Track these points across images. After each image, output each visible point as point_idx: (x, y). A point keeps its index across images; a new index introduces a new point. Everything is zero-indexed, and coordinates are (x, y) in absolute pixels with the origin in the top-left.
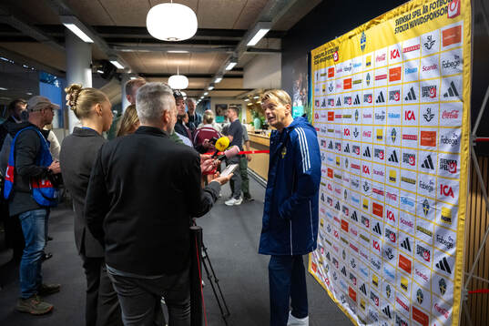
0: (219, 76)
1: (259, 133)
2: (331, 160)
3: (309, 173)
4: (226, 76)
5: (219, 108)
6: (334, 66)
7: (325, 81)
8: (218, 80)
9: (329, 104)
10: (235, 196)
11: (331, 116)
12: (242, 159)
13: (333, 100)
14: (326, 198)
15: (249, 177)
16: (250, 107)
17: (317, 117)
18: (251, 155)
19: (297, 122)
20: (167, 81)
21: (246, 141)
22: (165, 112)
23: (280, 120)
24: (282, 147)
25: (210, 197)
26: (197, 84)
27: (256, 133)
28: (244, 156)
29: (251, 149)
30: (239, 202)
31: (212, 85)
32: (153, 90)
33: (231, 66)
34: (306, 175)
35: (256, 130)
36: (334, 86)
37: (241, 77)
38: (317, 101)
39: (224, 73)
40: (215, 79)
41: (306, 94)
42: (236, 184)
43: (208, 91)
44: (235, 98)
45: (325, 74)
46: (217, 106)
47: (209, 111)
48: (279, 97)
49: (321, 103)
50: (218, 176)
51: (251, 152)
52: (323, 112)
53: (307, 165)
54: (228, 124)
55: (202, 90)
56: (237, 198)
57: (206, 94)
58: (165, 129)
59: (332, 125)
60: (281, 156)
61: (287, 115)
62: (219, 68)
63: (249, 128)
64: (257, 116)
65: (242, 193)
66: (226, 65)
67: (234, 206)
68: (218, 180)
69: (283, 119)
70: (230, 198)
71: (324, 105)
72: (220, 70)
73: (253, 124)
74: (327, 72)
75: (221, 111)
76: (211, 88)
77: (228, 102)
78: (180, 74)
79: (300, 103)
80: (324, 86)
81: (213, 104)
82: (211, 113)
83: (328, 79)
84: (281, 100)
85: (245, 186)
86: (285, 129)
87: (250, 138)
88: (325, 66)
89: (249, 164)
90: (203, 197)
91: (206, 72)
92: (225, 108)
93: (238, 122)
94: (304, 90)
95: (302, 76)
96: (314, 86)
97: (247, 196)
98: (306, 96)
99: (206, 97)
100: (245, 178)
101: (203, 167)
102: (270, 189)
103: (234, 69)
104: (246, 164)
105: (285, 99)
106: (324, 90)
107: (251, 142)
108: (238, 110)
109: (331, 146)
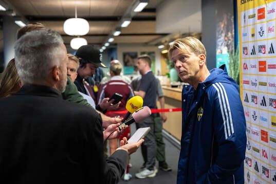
0: (127, 18)
1: (176, 87)
2: (265, 120)
3: (233, 139)
4: (136, 19)
5: (127, 57)
6: (264, 6)
7: (254, 24)
8: (126, 24)
9: (260, 51)
10: (148, 166)
11: (262, 67)
12: (156, 119)
13: (264, 47)
14: (260, 168)
15: (165, 141)
16: (165, 56)
17: (246, 68)
18: (166, 114)
19: (215, 76)
20: (62, 25)
21: (160, 98)
22: (54, 68)
23: (193, 74)
24: (198, 107)
25: (115, 169)
26: (99, 28)
27: (173, 86)
28: (158, 115)
29: (166, 107)
30: (153, 174)
31: (119, 29)
32: (36, 44)
33: (141, 7)
34: (228, 142)
35: (172, 83)
36: (265, 29)
37: (153, 19)
38: (245, 49)
39: (133, 15)
40: (122, 23)
41: (232, 39)
42: (150, 150)
43: (113, 37)
44: (146, 44)
45: (254, 16)
46: (125, 55)
47: (116, 61)
48: (191, 46)
49: (250, 51)
50: (126, 143)
51: (168, 110)
52: (253, 61)
53: (229, 129)
54: (138, 76)
55: (106, 36)
56: (151, 169)
57: (111, 40)
58: (55, 87)
59: (264, 77)
60: (196, 117)
61: (201, 67)
62: (126, 8)
63: (163, 81)
64: (173, 66)
65: (157, 163)
66: (135, 5)
67: (147, 178)
68: (125, 148)
69: (196, 72)
70: (142, 169)
71: (253, 52)
72: (127, 12)
73: (168, 75)
74: (256, 13)
75: (130, 60)
76: (117, 33)
77: (139, 50)
78: (78, 17)
79: (225, 50)
80: (253, 29)
81: (120, 52)
82: (118, 63)
83: (259, 21)
84: (194, 49)
85: (160, 154)
86: (200, 85)
87: (164, 93)
88: (254, 7)
89: (165, 125)
90: (106, 170)
91: (111, 14)
92: (134, 56)
93: (151, 73)
94: (230, 34)
95: (226, 18)
96: (241, 30)
97: (163, 165)
98: (232, 41)
99: (111, 44)
100: (160, 143)
101: (106, 134)
102: (183, 160)
103: (145, 10)
104: (161, 125)
105: (198, 48)
106: (253, 35)
107: (166, 98)
108: (150, 60)
109: (264, 103)
